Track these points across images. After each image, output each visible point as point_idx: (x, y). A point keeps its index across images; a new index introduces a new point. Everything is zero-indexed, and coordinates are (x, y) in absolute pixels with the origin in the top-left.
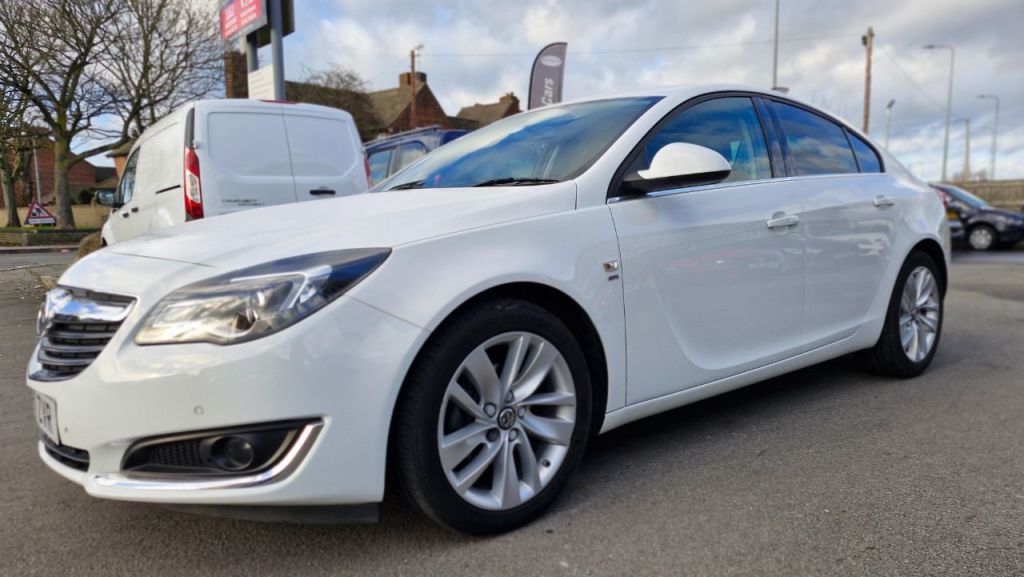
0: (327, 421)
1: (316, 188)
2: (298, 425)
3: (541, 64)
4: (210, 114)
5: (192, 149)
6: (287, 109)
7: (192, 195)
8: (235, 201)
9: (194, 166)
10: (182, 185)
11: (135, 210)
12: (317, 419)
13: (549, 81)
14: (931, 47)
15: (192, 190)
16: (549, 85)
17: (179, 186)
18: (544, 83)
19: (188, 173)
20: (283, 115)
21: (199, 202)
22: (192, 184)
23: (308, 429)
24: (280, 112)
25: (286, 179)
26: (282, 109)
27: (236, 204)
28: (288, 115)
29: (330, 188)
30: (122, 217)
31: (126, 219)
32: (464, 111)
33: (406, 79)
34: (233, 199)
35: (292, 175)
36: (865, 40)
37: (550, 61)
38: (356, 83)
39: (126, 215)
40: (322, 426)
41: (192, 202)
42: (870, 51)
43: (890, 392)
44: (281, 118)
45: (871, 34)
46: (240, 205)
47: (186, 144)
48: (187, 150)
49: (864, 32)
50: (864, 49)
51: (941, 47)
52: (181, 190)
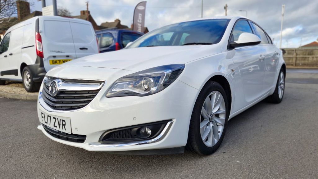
0: (174, 120)
1: (81, 47)
2: (165, 122)
3: (137, 9)
4: (44, 21)
5: (39, 33)
6: (71, 20)
7: (39, 49)
8: (55, 51)
9: (40, 39)
10: (35, 45)
11: (11, 54)
12: (171, 120)
13: (140, 15)
14: (241, 11)
15: (39, 47)
16: (140, 16)
17: (33, 46)
18: (138, 15)
19: (37, 41)
20: (69, 22)
21: (42, 51)
22: (39, 45)
23: (169, 123)
24: (68, 21)
25: (72, 44)
26: (69, 20)
27: (55, 52)
28: (71, 22)
29: (86, 47)
30: (4, 57)
31: (5, 58)
32: (103, 24)
33: (83, 12)
34: (54, 51)
35: (73, 42)
36: (225, 8)
37: (141, 8)
38: (68, 13)
39: (6, 56)
40: (173, 122)
41: (39, 51)
42: (226, 11)
43: (276, 107)
44: (68, 23)
45: (227, 6)
46: (56, 53)
47: (36, 31)
48: (37, 33)
49: (225, 5)
50: (225, 10)
51: (244, 11)
52: (34, 48)
